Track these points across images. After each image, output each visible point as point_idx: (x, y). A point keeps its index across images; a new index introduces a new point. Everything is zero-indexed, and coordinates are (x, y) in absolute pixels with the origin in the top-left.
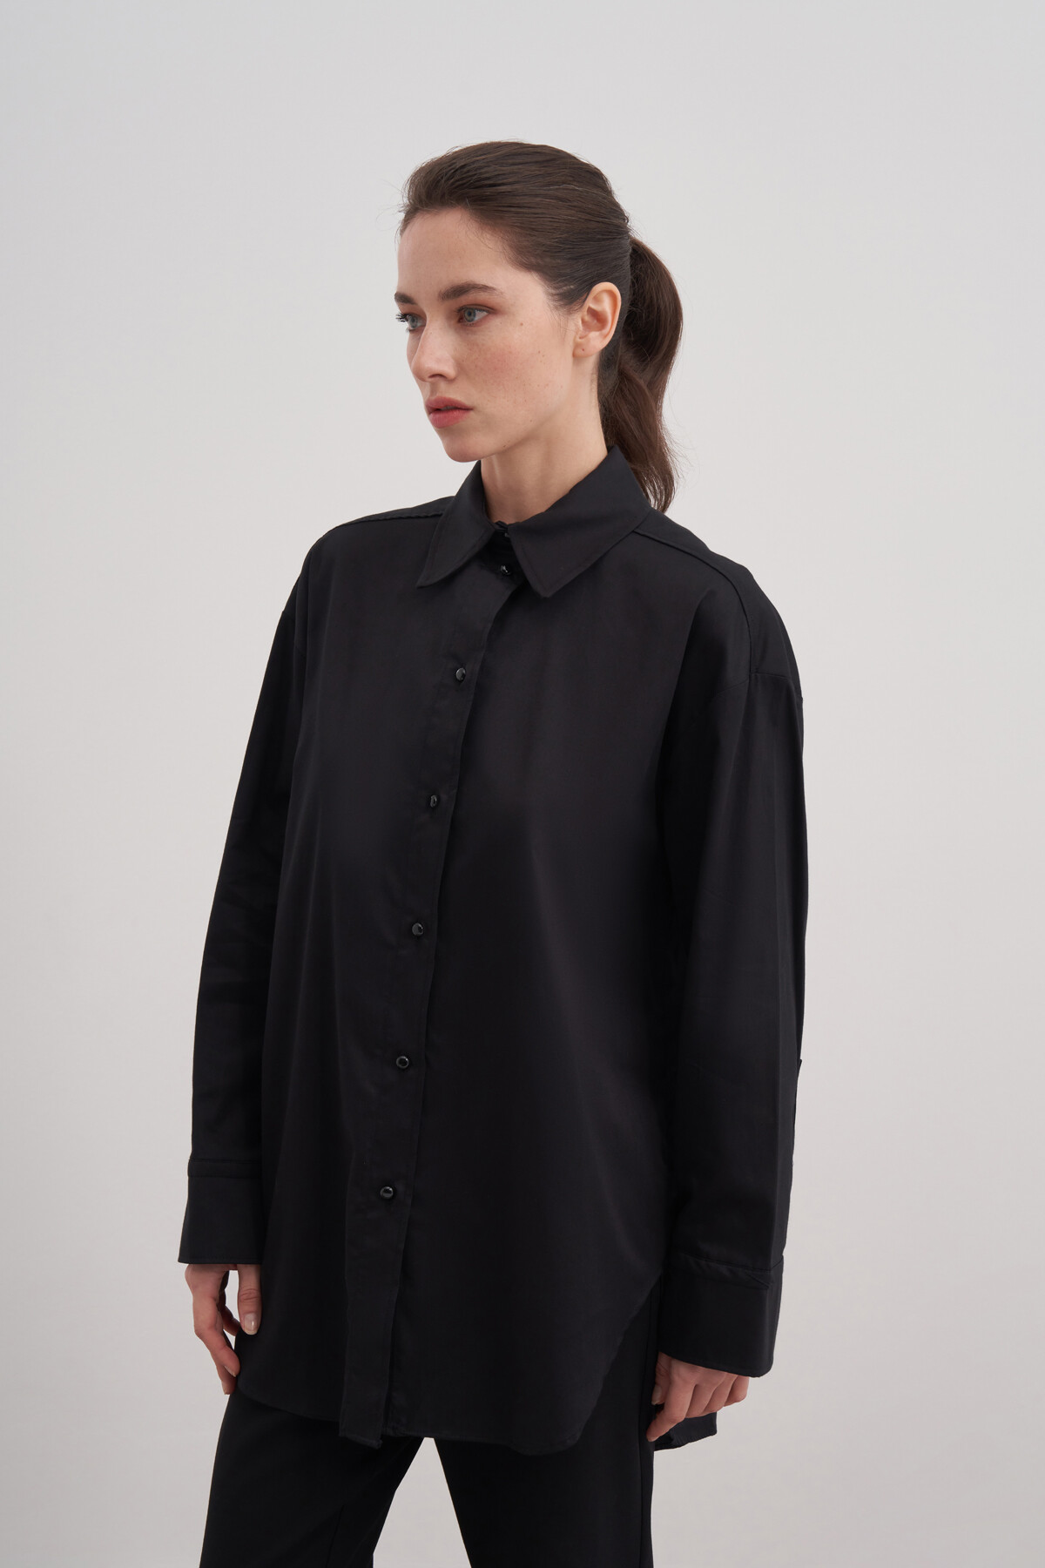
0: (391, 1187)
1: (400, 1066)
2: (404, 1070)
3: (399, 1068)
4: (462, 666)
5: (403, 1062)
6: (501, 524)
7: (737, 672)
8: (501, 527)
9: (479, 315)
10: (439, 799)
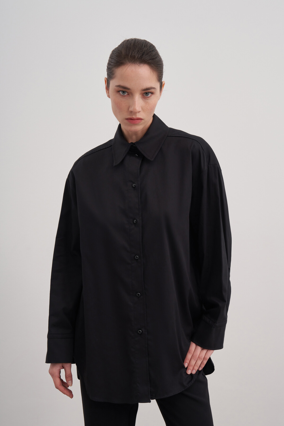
0: (141, 330)
1: (138, 296)
2: (139, 297)
3: (137, 296)
4: (134, 183)
5: (139, 295)
6: (131, 143)
7: (205, 167)
8: (132, 144)
9: (150, 94)
10: (136, 220)
